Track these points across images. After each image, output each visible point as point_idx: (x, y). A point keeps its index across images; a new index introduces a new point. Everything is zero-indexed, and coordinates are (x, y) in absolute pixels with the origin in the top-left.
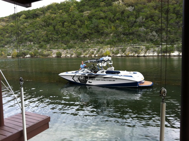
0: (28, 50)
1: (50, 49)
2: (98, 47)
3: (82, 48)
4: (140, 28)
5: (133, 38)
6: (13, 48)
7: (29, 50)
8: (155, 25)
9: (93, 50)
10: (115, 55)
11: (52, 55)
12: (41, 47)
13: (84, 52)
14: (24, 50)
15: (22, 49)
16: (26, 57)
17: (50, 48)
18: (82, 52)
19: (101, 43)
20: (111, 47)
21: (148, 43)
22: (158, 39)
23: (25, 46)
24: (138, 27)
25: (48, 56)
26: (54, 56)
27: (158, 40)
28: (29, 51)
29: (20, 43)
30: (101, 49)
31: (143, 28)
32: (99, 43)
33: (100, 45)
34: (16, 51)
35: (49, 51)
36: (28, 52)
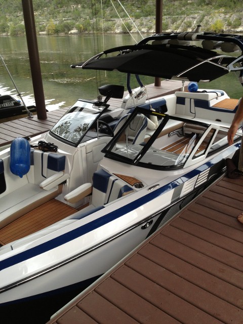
0: (73, 19)
1: (112, 17)
2: (201, 12)
3: (168, 14)
6: (48, 16)
7: (76, 19)
9: (191, 19)
10: (232, 29)
11: (114, 30)
12: (95, 13)
13: (173, 24)
14: (67, 20)
15: (64, 19)
16: (70, 32)
17: (111, 15)
18: (170, 23)
19: (208, 4)
20: (225, 13)
23: (67, 13)
25: (107, 30)
26: (118, 32)
28: (74, 21)
29: (59, 6)
30: (206, 17)
32: (203, 4)
33: (205, 7)
34: (54, 23)
35: (109, 21)
36: (74, 24)
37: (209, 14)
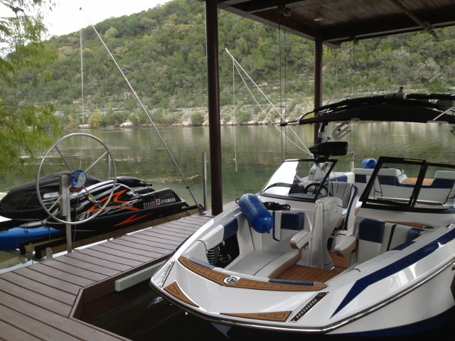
0: (127, 109)
1: (177, 107)
2: (291, 99)
3: (250, 103)
4: (394, 51)
5: (378, 75)
6: (93, 105)
7: (130, 109)
8: (432, 43)
9: (279, 108)
11: (181, 122)
12: (156, 102)
13: (256, 114)
14: (118, 110)
15: (114, 109)
16: (121, 125)
17: (177, 105)
18: (252, 113)
19: (298, 91)
21: (415, 89)
22: (439, 77)
23: (118, 101)
24: (390, 49)
25: (172, 122)
26: (187, 124)
27: (441, 80)
28: (128, 112)
29: (108, 93)
30: (297, 106)
31: (403, 51)
32: (292, 90)
33: (296, 94)
34: (101, 113)
35: (175, 111)
36: (128, 115)
37: (300, 101)
